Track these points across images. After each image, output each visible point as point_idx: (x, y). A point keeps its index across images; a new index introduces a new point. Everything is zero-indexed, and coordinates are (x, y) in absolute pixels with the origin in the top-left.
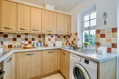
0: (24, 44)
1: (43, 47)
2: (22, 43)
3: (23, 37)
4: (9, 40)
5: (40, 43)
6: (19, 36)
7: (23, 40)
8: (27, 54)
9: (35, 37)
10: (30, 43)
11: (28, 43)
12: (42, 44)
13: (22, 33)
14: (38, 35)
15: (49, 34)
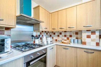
0: (63, 39)
1: (80, 44)
2: (63, 38)
3: (63, 34)
4: (56, 36)
5: (77, 39)
6: (61, 34)
7: (63, 36)
8: (63, 48)
9: (72, 34)
10: (68, 39)
11: (66, 39)
12: (80, 41)
13: (62, 31)
14: (75, 32)
15: (87, 31)
